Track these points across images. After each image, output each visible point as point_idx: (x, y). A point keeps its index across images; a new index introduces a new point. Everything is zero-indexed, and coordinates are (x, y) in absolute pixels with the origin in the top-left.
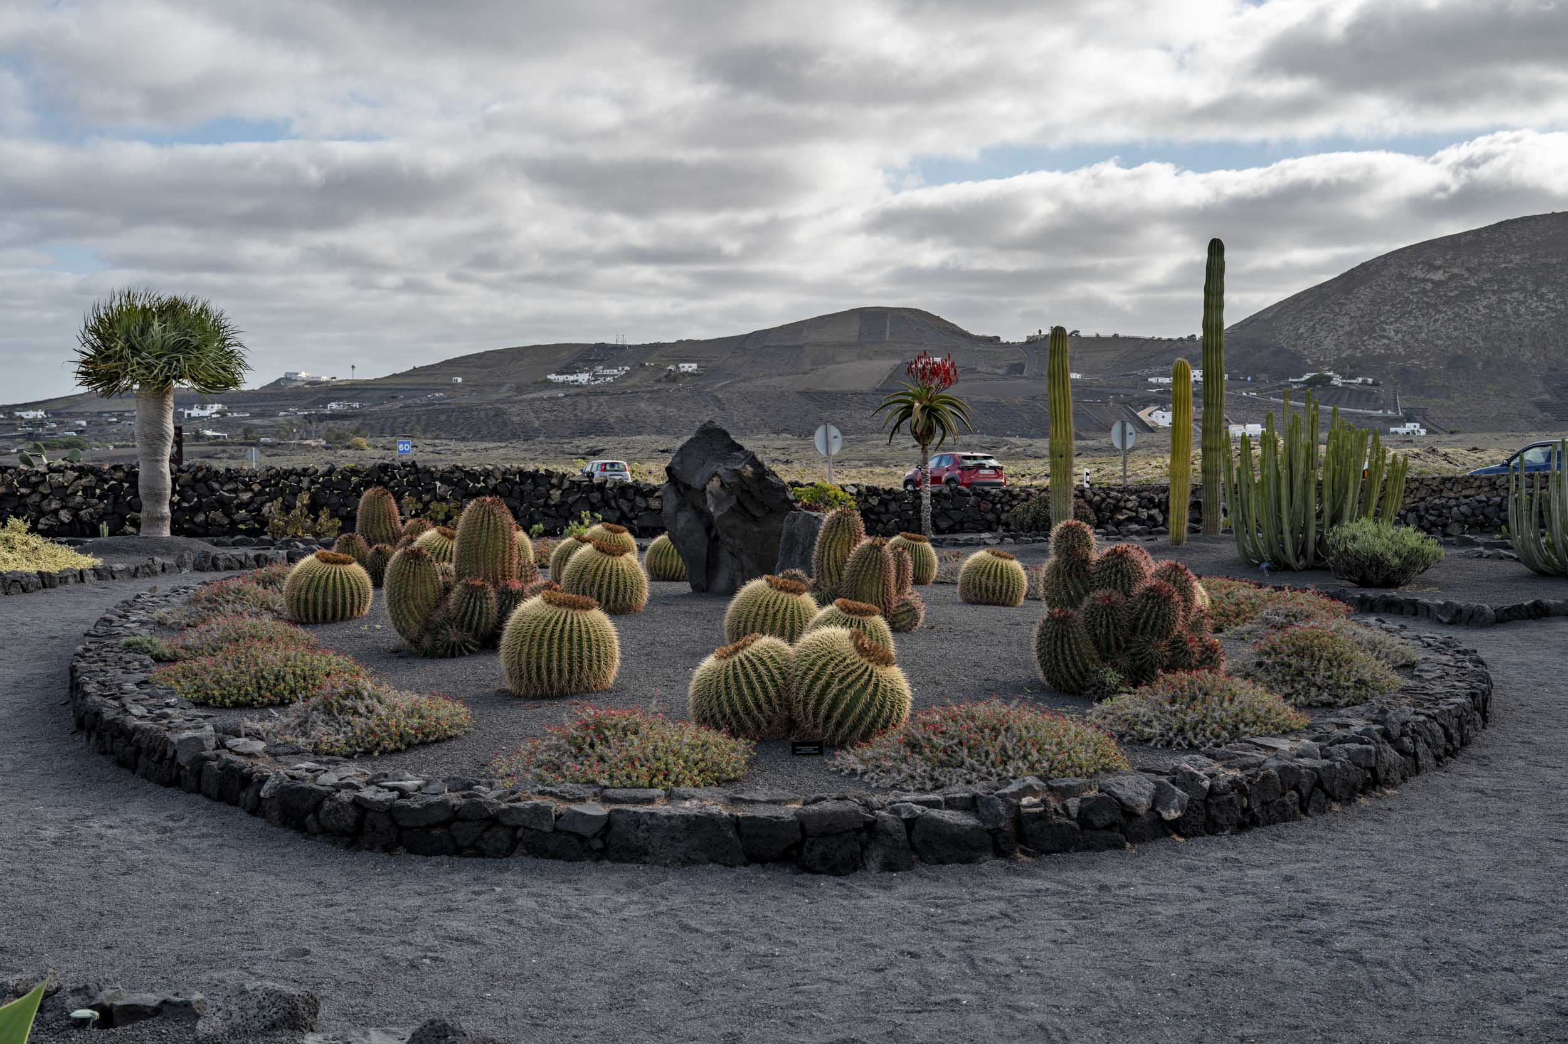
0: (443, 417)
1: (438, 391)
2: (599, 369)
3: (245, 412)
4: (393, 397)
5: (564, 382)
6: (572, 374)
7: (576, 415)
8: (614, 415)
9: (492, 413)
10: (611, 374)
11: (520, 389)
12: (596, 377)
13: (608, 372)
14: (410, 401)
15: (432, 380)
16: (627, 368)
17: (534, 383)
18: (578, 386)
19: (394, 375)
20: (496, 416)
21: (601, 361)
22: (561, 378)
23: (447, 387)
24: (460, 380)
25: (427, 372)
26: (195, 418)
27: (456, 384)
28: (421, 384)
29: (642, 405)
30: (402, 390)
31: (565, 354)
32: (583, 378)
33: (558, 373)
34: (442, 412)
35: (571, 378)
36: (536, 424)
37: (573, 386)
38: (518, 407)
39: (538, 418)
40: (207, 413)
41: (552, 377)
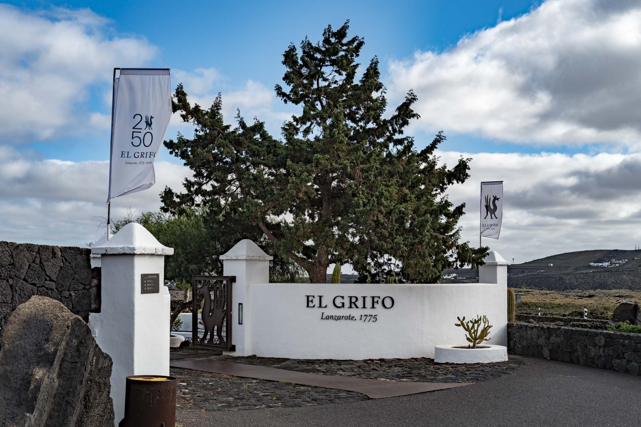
0: (537, 280)
1: (542, 269)
2: (613, 260)
3: (463, 277)
4: (523, 272)
5: (597, 266)
6: (600, 263)
7: (593, 280)
8: (611, 280)
9: (557, 279)
10: (618, 263)
11: (577, 269)
12: (611, 264)
13: (617, 262)
14: (530, 273)
15: (540, 265)
16: (626, 260)
17: (584, 266)
18: (602, 268)
19: (526, 263)
20: (559, 280)
21: (614, 257)
22: (596, 264)
23: (546, 268)
24: (552, 265)
25: (539, 262)
26: (445, 279)
27: (550, 266)
28: (535, 267)
29: (624, 276)
30: (527, 269)
31: (599, 254)
32: (606, 264)
33: (594, 262)
34: (538, 278)
35: (600, 264)
36: (576, 284)
37: (600, 268)
38: (569, 276)
39: (577, 281)
40: (450, 277)
41: (592, 264)
